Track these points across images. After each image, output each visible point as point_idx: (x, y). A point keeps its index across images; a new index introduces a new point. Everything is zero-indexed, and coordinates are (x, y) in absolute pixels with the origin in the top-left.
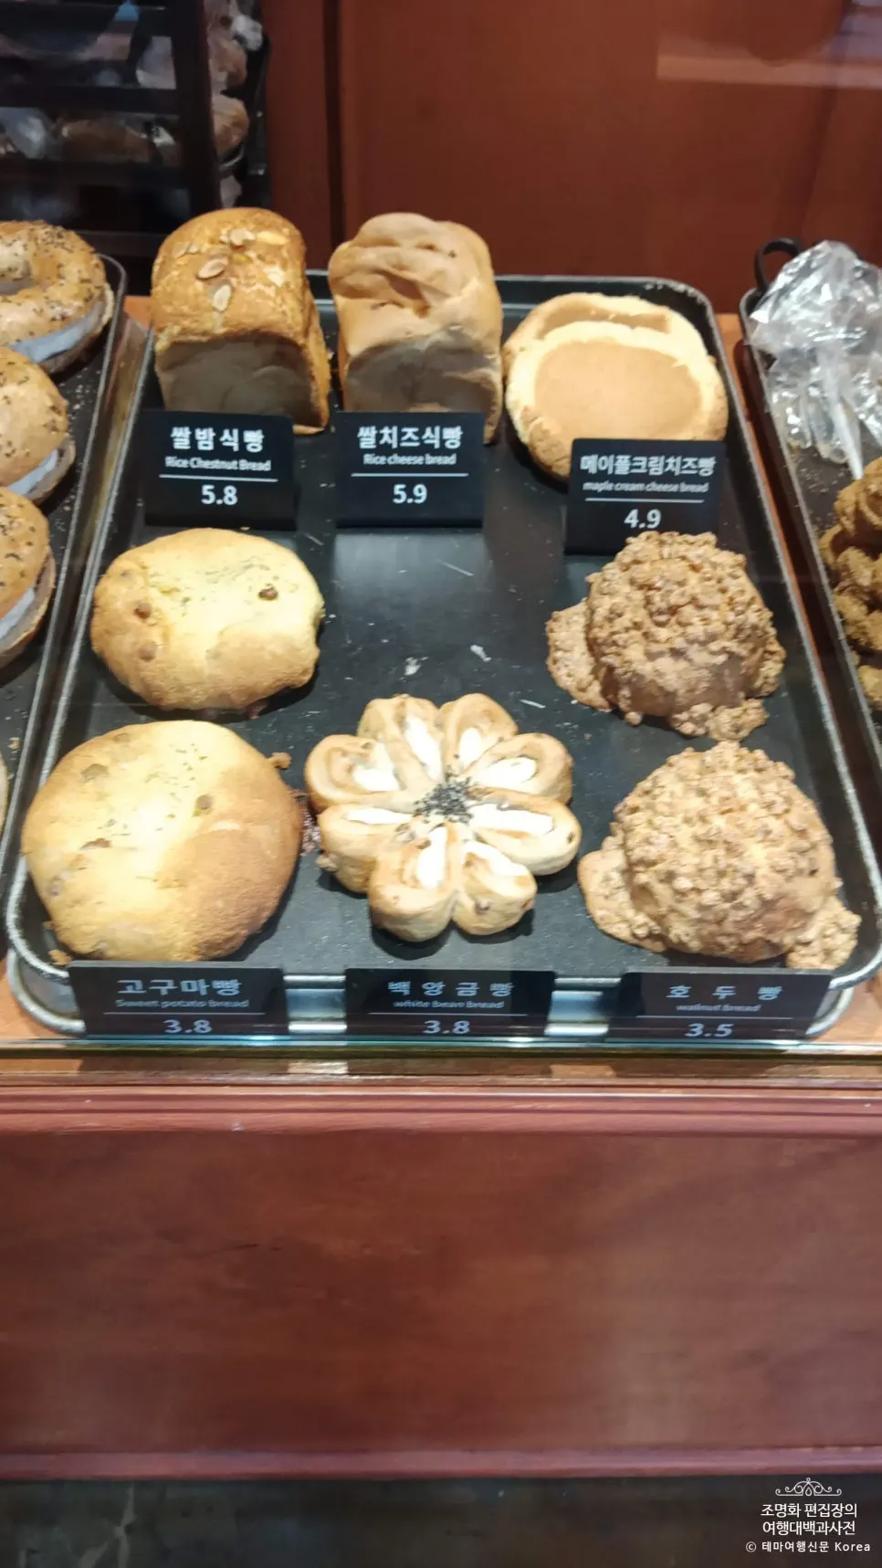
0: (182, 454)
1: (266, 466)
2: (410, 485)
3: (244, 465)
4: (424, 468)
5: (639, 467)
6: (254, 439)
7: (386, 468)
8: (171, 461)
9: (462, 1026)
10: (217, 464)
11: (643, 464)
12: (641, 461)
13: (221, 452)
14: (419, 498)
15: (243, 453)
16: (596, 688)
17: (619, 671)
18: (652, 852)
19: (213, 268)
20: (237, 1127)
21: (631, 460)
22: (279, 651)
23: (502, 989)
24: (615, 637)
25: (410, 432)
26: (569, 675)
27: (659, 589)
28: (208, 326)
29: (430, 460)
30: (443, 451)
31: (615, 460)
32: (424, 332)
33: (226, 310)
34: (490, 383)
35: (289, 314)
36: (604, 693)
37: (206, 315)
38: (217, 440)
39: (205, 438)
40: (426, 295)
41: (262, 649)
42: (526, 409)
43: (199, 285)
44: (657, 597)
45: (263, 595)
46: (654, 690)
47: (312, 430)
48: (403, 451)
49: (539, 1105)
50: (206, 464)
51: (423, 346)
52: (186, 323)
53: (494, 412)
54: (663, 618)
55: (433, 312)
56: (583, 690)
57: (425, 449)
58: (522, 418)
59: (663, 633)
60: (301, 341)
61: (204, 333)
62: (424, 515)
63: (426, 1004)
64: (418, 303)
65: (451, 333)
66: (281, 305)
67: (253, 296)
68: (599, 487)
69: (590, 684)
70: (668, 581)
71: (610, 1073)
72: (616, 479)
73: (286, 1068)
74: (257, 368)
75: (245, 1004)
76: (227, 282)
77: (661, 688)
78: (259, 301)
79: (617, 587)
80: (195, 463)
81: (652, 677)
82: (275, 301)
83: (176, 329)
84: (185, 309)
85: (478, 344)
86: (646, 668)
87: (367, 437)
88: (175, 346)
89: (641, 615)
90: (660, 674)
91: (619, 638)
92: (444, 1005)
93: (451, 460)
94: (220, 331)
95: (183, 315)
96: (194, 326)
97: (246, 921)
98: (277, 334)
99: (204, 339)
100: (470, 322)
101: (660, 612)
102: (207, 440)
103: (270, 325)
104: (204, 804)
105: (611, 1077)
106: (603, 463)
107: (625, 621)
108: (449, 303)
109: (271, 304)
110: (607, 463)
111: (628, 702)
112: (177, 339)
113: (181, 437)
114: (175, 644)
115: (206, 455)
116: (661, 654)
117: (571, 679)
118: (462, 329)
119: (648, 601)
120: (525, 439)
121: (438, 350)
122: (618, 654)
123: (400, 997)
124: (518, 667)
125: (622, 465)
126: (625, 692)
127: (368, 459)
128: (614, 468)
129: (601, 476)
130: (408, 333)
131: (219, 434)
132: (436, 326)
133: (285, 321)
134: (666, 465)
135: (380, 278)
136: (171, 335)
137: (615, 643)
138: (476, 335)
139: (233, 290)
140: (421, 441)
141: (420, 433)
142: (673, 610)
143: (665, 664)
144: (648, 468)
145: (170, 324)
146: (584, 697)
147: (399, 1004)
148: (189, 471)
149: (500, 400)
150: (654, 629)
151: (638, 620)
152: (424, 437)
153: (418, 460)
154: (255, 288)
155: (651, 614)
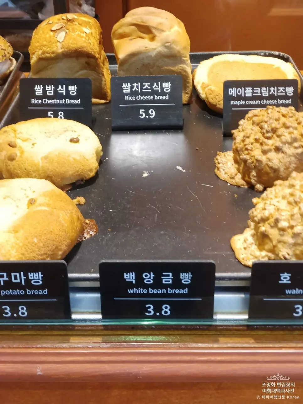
0: (39, 98)
1: (78, 102)
2: (147, 110)
3: (68, 101)
4: (154, 101)
5: (257, 93)
6: (73, 89)
7: (136, 102)
8: (33, 101)
9: (166, 309)
10: (55, 101)
11: (259, 91)
12: (258, 90)
13: (57, 95)
14: (152, 115)
15: (68, 96)
16: (239, 176)
17: (249, 161)
18: (267, 213)
19: (58, 26)
20: (39, 372)
21: (253, 90)
22: (78, 158)
23: (186, 278)
24: (247, 146)
25: (146, 85)
26: (226, 173)
27: (266, 122)
28: (55, 49)
29: (157, 98)
30: (163, 93)
31: (245, 90)
32: (154, 47)
33: (63, 41)
34: (186, 71)
35: (92, 44)
36: (243, 178)
37: (54, 45)
38: (55, 91)
39: (50, 90)
40: (154, 31)
41: (69, 156)
42: (203, 83)
43: (52, 33)
44: (266, 126)
45: (72, 140)
46: (268, 170)
47: (103, 101)
48: (143, 94)
49: (212, 358)
50: (50, 102)
51: (153, 54)
52: (45, 49)
53: (188, 87)
54: (269, 135)
55: (157, 38)
56: (232, 178)
57: (153, 93)
58: (201, 87)
59: (270, 142)
60: (97, 56)
61: (53, 53)
62: (154, 123)
63: (145, 291)
64: (151, 36)
65: (166, 47)
66: (88, 40)
67: (75, 36)
68: (238, 103)
69: (236, 175)
70: (270, 118)
71: (253, 341)
72: (245, 99)
73: (69, 340)
74: (78, 71)
75: (46, 292)
76: (64, 30)
77: (271, 168)
78: (78, 38)
79: (246, 127)
80: (45, 101)
81: (266, 162)
82: (85, 38)
83: (40, 52)
84: (45, 43)
85: (179, 52)
86: (263, 158)
87: (127, 88)
88: (40, 59)
89: (259, 136)
90: (270, 160)
91: (249, 147)
92: (155, 291)
93: (166, 97)
94: (60, 51)
95: (44, 46)
96: (48, 49)
97: (49, 253)
98: (86, 52)
99: (53, 55)
100: (174, 42)
101: (267, 132)
102: (51, 90)
103: (83, 47)
104: (32, 202)
105: (253, 343)
106: (239, 92)
107: (251, 140)
108: (164, 34)
109: (84, 39)
110: (240, 91)
111: (255, 179)
112: (41, 56)
113: (39, 89)
114: (26, 155)
115: (50, 98)
116: (270, 150)
117: (226, 175)
118: (170, 45)
119: (261, 128)
120: (203, 96)
121: (161, 56)
122: (248, 154)
123: (130, 285)
124: (200, 173)
125: (249, 92)
126: (254, 173)
127: (127, 98)
128: (245, 94)
129: (239, 98)
130: (146, 48)
131: (56, 87)
132: (159, 44)
133: (89, 46)
134: (270, 91)
135: (133, 27)
136: (38, 55)
137: (247, 149)
138: (178, 48)
139: (66, 33)
140: (152, 89)
141: (151, 86)
142: (274, 131)
143: (272, 155)
144: (261, 93)
145: (37, 50)
146: (233, 182)
147: (130, 291)
148: (42, 105)
149: (191, 81)
150: (266, 140)
151: (257, 137)
152: (153, 87)
153: (151, 98)
154: (77, 33)
155: (263, 134)
